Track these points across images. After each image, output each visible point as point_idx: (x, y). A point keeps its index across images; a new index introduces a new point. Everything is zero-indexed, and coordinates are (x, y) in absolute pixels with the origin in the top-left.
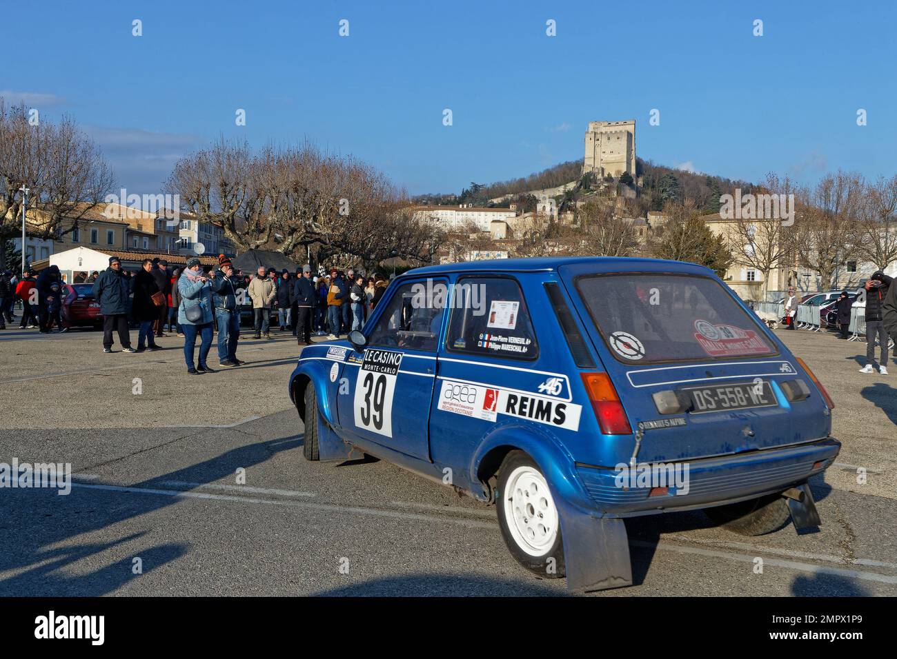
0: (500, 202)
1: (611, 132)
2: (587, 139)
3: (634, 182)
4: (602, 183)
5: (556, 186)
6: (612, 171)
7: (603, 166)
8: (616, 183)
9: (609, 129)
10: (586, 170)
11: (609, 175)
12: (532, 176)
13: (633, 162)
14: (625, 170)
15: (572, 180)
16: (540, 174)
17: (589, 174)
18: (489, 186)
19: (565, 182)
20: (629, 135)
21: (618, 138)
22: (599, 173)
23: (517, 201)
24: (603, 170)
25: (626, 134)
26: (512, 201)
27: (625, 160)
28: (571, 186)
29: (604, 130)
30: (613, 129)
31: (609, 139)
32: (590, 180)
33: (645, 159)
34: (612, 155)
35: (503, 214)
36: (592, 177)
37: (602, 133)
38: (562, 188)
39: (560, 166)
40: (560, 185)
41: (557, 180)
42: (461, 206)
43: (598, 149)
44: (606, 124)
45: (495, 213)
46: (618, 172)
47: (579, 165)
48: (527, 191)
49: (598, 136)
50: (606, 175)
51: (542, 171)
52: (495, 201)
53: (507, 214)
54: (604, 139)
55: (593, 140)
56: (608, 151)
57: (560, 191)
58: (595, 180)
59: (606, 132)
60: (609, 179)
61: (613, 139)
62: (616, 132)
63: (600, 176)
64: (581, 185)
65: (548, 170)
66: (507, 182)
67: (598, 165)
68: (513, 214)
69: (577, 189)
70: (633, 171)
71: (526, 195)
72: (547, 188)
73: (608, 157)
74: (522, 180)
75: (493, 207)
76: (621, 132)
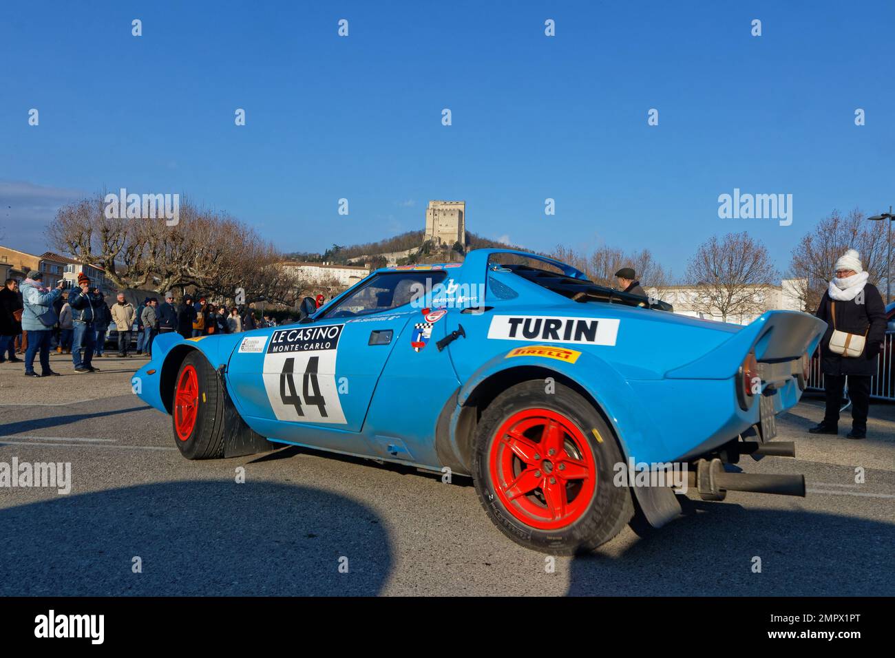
0: (357, 261)
1: (446, 210)
2: (428, 214)
3: (464, 250)
4: (439, 249)
5: (403, 250)
6: (447, 240)
7: (440, 236)
8: (449, 251)
9: (444, 207)
10: (427, 239)
11: (444, 243)
12: (383, 241)
13: (463, 234)
14: (457, 240)
15: (415, 246)
16: (390, 240)
17: (429, 242)
18: (348, 247)
19: (410, 248)
20: (460, 213)
21: (452, 215)
22: (436, 241)
23: (371, 261)
24: (440, 239)
25: (458, 212)
26: (367, 261)
27: (457, 232)
28: (415, 251)
29: (441, 207)
30: (448, 207)
31: (445, 215)
32: (430, 247)
33: (472, 232)
34: (446, 228)
35: (359, 271)
36: (431, 245)
37: (439, 210)
38: (407, 252)
39: (406, 234)
40: (406, 250)
41: (404, 245)
42: (324, 263)
43: (436, 223)
44: (443, 203)
45: (353, 270)
46: (452, 241)
47: (421, 234)
48: (379, 253)
49: (437, 212)
50: (442, 243)
51: (392, 238)
52: (353, 260)
53: (363, 271)
54: (441, 215)
55: (432, 214)
56: (444, 225)
57: (406, 254)
58: (433, 247)
59: (443, 210)
60: (444, 246)
61: (448, 215)
62: (450, 210)
63: (437, 244)
64: (422, 250)
65: (396, 237)
66: (363, 245)
67: (436, 235)
68: (368, 272)
69: (419, 253)
70: (463, 241)
71: (378, 256)
72: (396, 251)
73: (443, 229)
74: (375, 245)
75: (351, 265)
76: (454, 210)
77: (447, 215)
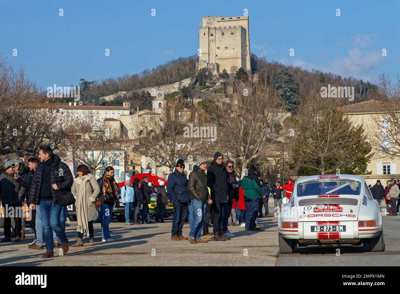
0: (112, 99)
1: (225, 27)
2: (201, 34)
3: (250, 79)
4: (218, 79)
5: (171, 83)
6: (227, 67)
7: (219, 62)
8: (231, 79)
9: (222, 25)
10: (201, 66)
11: (224, 71)
12: (145, 72)
13: (248, 58)
14: (240, 67)
15: (187, 77)
16: (153, 69)
17: (205, 70)
18: (100, 83)
19: (180, 79)
20: (243, 30)
21: (232, 34)
22: (214, 69)
23: (130, 99)
24: (218, 66)
25: (240, 30)
26: (125, 99)
27: (240, 56)
28: (187, 82)
29: (217, 25)
30: (227, 24)
31: (223, 34)
32: (206, 76)
33: (260, 56)
34: (227, 51)
35: (116, 112)
36: (207, 73)
37: (215, 28)
38: (176, 85)
39: (174, 62)
40: (175, 81)
41: (171, 76)
42: (70, 104)
43: (212, 45)
44: (219, 19)
45: (108, 111)
46: (234, 68)
47: (193, 61)
48: (140, 88)
49: (212, 31)
50: (221, 71)
51: (155, 67)
52: (108, 98)
53: (121, 112)
54: (218, 34)
55: (207, 35)
56: (222, 47)
57: (175, 88)
58: (210, 76)
59: (220, 28)
60: (225, 75)
62: (230, 27)
63: (215, 73)
64: (196, 81)
65: (160, 66)
66: (119, 79)
67: (213, 61)
68: (127, 112)
69: (193, 86)
70: (248, 67)
71: (140, 92)
72: (161, 84)
73: (222, 53)
74: (135, 77)
75: (105, 105)
76: (235, 27)
77: (226, 35)
